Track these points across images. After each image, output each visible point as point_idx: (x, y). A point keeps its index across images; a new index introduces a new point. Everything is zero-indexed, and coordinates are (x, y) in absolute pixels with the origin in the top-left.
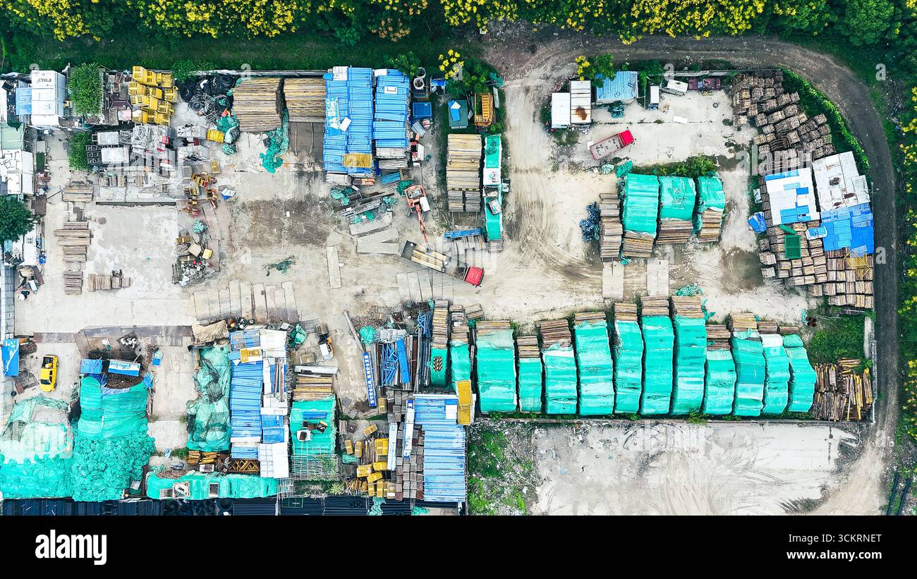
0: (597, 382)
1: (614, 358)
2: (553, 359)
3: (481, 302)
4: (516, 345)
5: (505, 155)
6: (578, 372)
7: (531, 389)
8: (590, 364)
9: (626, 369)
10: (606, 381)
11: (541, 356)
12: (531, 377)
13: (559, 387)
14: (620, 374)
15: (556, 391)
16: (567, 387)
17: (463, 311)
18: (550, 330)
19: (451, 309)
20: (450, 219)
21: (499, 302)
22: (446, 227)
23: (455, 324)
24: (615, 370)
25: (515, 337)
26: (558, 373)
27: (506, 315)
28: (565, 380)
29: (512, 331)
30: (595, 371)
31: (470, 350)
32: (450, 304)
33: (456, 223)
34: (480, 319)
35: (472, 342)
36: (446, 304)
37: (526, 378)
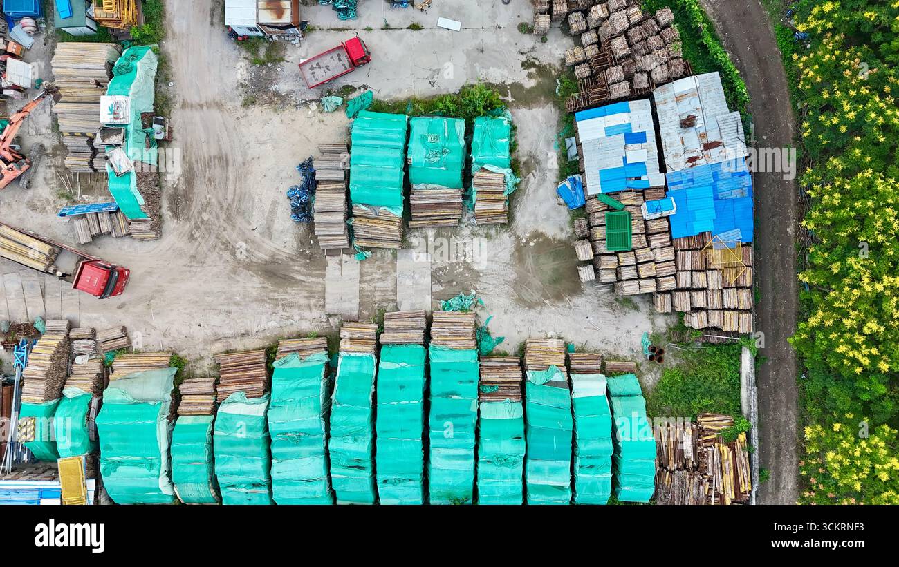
0: (298, 456)
1: (327, 416)
2: (230, 417)
3: (127, 322)
4: (177, 397)
5: (163, 75)
6: (268, 440)
7: (190, 469)
8: (285, 428)
9: (343, 436)
10: (314, 454)
11: (214, 411)
12: (190, 450)
13: (234, 466)
14: (333, 445)
15: (231, 474)
16: (246, 467)
17: (93, 334)
18: (232, 368)
19: (73, 334)
20: (74, 184)
21: (157, 322)
22: (68, 197)
23: (78, 360)
24: (328, 437)
25: (178, 379)
26: (232, 443)
27: (167, 343)
28: (240, 454)
29: (174, 370)
30: (296, 438)
31: (90, 404)
32: (71, 325)
33: (84, 191)
34: (126, 349)
35: (101, 384)
36: (63, 325)
37: (181, 451)
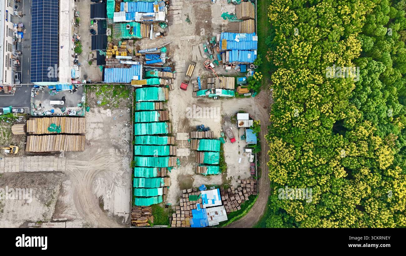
0: (146, 129)
1: (155, 135)
2: (154, 114)
3: (175, 90)
4: (159, 102)
5: (228, 98)
6: (150, 122)
7: (144, 106)
8: (152, 126)
9: (151, 139)
10: (147, 132)
11: (156, 110)
12: (148, 107)
13: (144, 116)
14: (149, 137)
15: (143, 115)
16: (144, 118)
17: (172, 83)
18: (165, 113)
19: (172, 79)
20: (205, 79)
21: (175, 96)
22: (202, 78)
23: (167, 80)
24: (150, 135)
25: (162, 101)
26: (149, 115)
27: (170, 99)
28: (147, 117)
29: (165, 101)
30: (150, 128)
31: (158, 85)
32: (174, 79)
33: (203, 81)
34: (169, 90)
35: (161, 86)
36: (174, 77)
37: (148, 104)
